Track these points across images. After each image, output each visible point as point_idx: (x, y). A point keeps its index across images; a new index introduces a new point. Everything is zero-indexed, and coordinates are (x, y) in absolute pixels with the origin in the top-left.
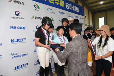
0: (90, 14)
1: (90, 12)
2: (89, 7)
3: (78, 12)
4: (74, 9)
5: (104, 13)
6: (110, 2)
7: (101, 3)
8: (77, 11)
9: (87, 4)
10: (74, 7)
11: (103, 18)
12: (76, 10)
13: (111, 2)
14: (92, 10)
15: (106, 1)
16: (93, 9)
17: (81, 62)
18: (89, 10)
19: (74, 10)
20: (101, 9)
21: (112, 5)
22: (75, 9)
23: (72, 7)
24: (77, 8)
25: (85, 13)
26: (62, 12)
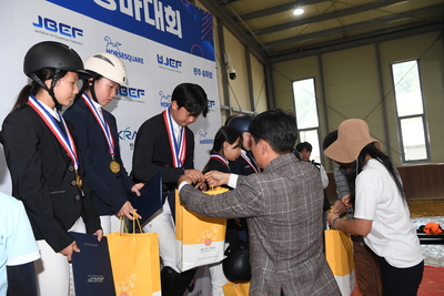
0: (254, 62)
2: (248, 33)
3: (179, 33)
4: (152, 16)
5: (313, 60)
6: (331, 10)
7: (298, 12)
8: (170, 30)
10: (151, 6)
11: (310, 82)
12: (166, 24)
13: (336, 14)
14: (259, 45)
15: (318, 5)
16: (267, 44)
18: (246, 47)
19: (148, 20)
20: (300, 43)
21: (343, 27)
22: (158, 14)
23: (138, 5)
24: (173, 13)
25: (229, 59)
26: (61, 25)
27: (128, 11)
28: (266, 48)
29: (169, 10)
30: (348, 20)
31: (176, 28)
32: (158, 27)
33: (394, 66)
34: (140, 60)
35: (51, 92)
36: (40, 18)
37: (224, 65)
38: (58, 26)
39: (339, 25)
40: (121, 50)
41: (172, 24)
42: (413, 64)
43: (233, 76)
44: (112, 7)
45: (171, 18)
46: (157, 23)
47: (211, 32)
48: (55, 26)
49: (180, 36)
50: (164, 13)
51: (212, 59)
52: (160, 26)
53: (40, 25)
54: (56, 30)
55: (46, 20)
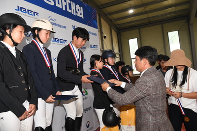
0: (113, 32)
1: (112, 30)
2: (111, 20)
3: (82, 16)
4: (70, 8)
5: (137, 31)
6: (144, 11)
7: (131, 11)
8: (78, 15)
9: (106, 14)
10: (70, 5)
11: (136, 40)
12: (76, 12)
14: (115, 25)
15: (139, 9)
17: (161, 110)
18: (110, 26)
19: (69, 10)
20: (131, 24)
21: (149, 18)
22: (73, 8)
23: (64, 3)
24: (79, 8)
25: (104, 30)
26: (28, 10)
27: (60, 6)
28: (118, 26)
29: (78, 6)
30: (151, 15)
31: (81, 14)
32: (73, 13)
33: (169, 33)
34: (65, 27)
35: (10, 36)
36: (18, 7)
37: (101, 33)
38: (27, 11)
39: (147, 17)
40: (56, 22)
41: (79, 12)
42: (176, 32)
43: (105, 37)
44: (52, 4)
45: (78, 10)
46: (73, 11)
47: (96, 17)
48: (25, 10)
49: (83, 18)
50: (76, 8)
51: (97, 28)
52: (74, 13)
53: (18, 10)
54: (26, 12)
55: (21, 8)
